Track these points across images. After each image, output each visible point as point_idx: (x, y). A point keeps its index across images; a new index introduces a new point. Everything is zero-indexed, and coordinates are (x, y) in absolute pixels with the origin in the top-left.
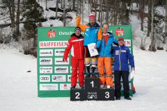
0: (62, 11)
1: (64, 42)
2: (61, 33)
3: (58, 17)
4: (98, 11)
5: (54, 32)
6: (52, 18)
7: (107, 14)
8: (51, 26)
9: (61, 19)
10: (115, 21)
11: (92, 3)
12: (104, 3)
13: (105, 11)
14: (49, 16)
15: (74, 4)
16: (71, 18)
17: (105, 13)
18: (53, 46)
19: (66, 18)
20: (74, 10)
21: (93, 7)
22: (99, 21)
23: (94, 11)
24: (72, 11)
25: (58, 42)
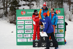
0: (29, 1)
3: (27, 4)
4: (47, 1)
6: (24, 5)
8: (24, 9)
9: (28, 5)
10: (56, 6)
14: (23, 4)
16: (33, 5)
17: (51, 2)
18: (24, 19)
19: (31, 5)
22: (48, 6)
23: (45, 1)
24: (34, 1)
25: (27, 17)
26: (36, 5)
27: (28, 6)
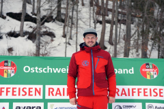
0: (34, 21)
1: (34, 86)
2: (27, 69)
3: (26, 33)
4: (108, 22)
5: (13, 65)
6: (13, 35)
7: (129, 30)
8: (10, 50)
9: (32, 37)
10: (145, 45)
11: (97, 5)
12: (121, 6)
13: (124, 22)
15: (59, 7)
16: (52, 35)
18: (10, 96)
19: (41, 35)
20: (60, 19)
21: (98, 13)
22: (111, 43)
23: (101, 22)
24: (54, 20)
25: (22, 87)
26: (64, 36)
27: (29, 38)
